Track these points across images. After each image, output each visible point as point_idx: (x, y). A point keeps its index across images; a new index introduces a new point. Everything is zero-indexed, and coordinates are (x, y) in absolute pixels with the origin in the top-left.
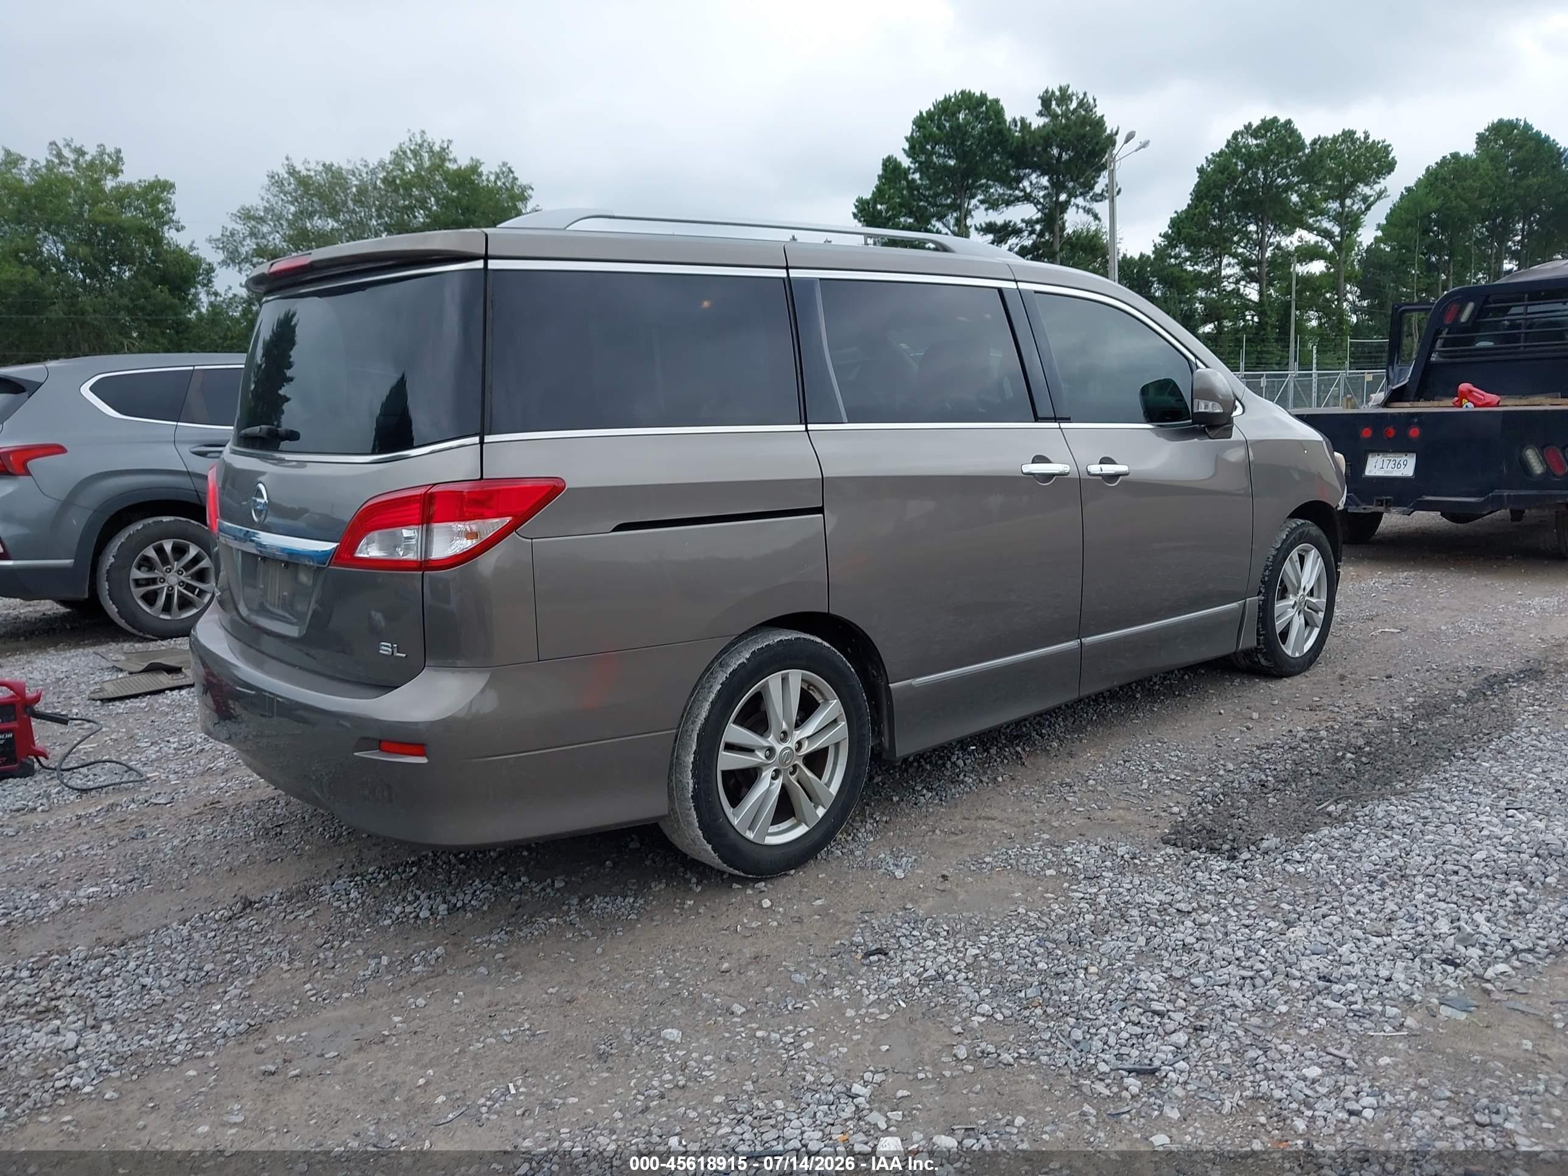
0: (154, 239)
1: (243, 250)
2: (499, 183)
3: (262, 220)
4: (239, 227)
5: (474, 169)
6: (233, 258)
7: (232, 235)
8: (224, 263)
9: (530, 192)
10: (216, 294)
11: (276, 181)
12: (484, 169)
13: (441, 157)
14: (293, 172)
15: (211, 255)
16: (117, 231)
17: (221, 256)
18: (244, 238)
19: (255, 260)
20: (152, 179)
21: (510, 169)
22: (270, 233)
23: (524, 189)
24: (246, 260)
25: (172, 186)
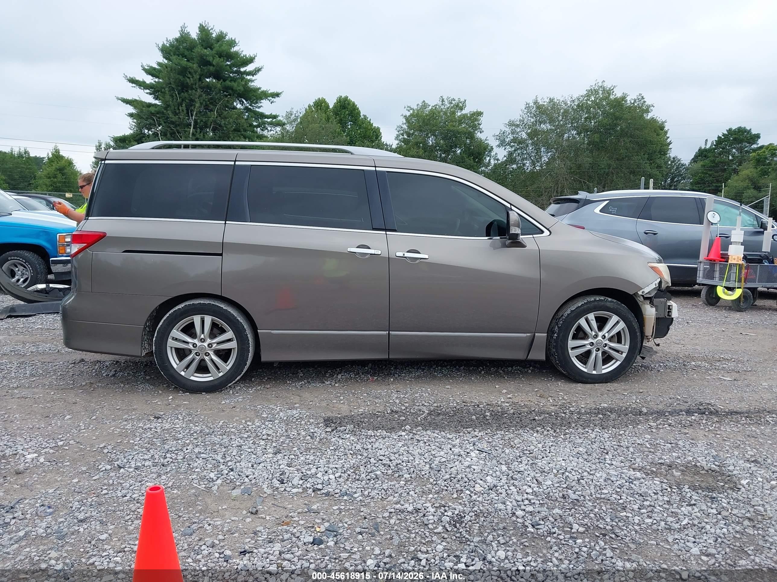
0: (471, 136)
1: (507, 140)
2: (636, 104)
3: (517, 126)
4: (507, 130)
5: (624, 98)
6: (502, 143)
7: (504, 133)
8: (499, 146)
9: (652, 108)
10: (498, 160)
11: (528, 107)
12: (628, 99)
13: (608, 92)
14: (536, 103)
15: (493, 143)
16: (456, 134)
17: (498, 143)
18: (509, 134)
19: (512, 144)
20: (475, 111)
21: (642, 97)
22: (520, 132)
23: (649, 106)
24: (509, 144)
25: (482, 113)
